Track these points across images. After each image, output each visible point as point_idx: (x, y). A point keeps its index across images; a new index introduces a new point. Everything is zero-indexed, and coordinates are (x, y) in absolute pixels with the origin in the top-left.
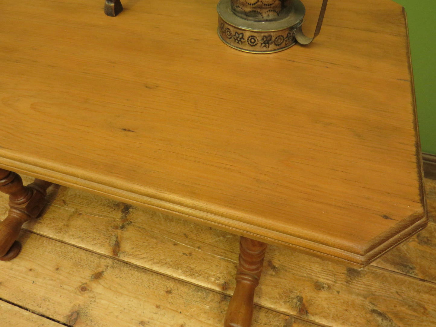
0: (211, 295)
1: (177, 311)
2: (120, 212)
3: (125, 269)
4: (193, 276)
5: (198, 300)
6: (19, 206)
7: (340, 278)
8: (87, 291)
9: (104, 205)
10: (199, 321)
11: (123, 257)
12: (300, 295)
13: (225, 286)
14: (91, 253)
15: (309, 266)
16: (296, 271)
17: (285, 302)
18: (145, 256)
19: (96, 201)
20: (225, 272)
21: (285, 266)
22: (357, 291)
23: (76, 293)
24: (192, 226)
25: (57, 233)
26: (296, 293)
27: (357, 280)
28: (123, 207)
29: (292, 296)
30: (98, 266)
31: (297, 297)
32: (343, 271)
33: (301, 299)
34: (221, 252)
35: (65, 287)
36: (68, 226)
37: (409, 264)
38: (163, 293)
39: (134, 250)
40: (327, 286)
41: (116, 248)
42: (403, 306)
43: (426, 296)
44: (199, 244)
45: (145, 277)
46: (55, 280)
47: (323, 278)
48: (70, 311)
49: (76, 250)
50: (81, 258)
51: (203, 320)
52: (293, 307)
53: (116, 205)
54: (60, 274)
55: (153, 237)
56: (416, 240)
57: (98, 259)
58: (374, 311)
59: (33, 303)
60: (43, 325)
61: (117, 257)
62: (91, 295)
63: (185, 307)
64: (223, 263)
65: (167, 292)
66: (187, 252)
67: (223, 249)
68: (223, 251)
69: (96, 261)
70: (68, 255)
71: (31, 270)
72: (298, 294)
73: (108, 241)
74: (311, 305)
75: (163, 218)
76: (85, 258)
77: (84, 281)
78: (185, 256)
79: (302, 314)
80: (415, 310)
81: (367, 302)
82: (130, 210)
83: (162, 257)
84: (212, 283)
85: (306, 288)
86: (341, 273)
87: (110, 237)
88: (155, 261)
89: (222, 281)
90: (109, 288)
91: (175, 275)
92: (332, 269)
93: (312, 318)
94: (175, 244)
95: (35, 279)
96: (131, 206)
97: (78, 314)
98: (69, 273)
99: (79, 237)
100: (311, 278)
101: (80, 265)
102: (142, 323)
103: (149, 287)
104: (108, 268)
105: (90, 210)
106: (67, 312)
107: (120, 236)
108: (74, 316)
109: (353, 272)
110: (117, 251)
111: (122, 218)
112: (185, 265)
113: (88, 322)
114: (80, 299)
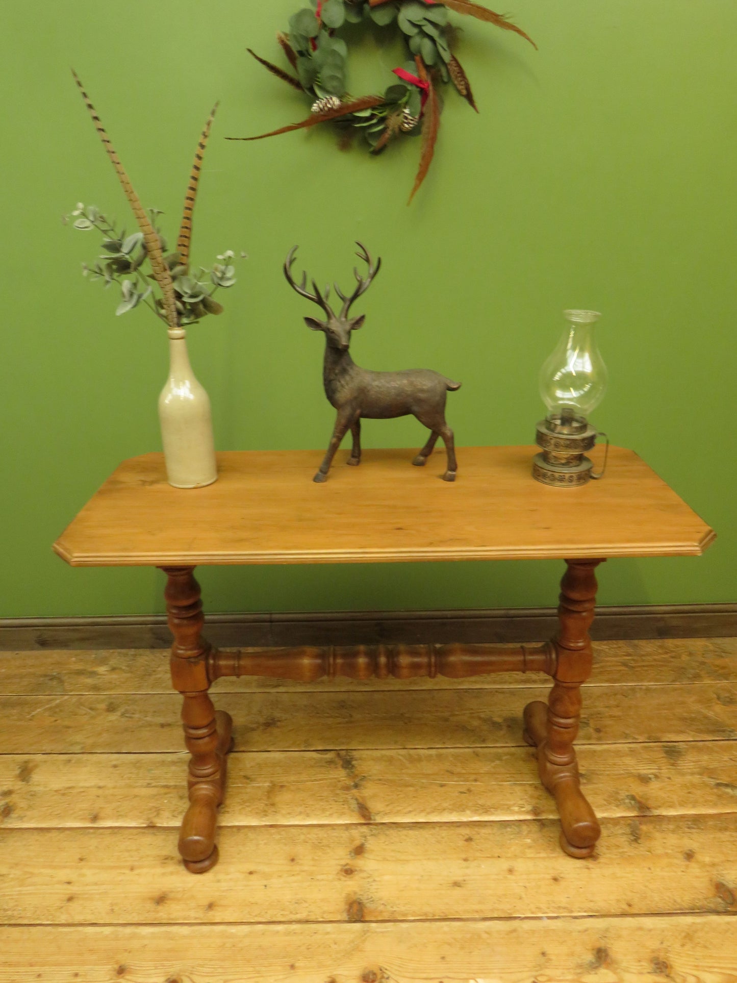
0: (524, 827)
1: (493, 857)
2: (341, 769)
3: (392, 832)
4: (489, 812)
5: (512, 837)
6: (208, 779)
7: (663, 763)
8: (356, 873)
9: (312, 767)
10: (528, 858)
11: (379, 820)
12: (630, 794)
13: (535, 811)
14: (330, 828)
15: (620, 762)
16: (608, 771)
17: (617, 806)
18: (410, 809)
19: (296, 764)
20: (526, 797)
21: (594, 770)
22: (689, 771)
23: (340, 879)
24: (451, 759)
25: (263, 817)
26: (623, 794)
27: (681, 759)
28: (341, 763)
29: (620, 797)
30: (352, 840)
31: (627, 796)
32: (663, 755)
33: (633, 798)
34: (508, 777)
35: (320, 877)
36: (273, 805)
37: (727, 728)
38: (461, 843)
39: (390, 807)
40: (653, 776)
41: (364, 811)
44: (473, 777)
45: (425, 833)
46: (298, 874)
47: (643, 769)
48: (346, 904)
49: (305, 830)
50: (318, 837)
51: (532, 855)
52: (629, 809)
53: (329, 762)
54: (302, 865)
55: (407, 786)
56: (719, 702)
57: (346, 832)
58: (718, 785)
59: (282, 913)
60: (315, 933)
61: (372, 822)
62: (364, 875)
63: (500, 849)
64: (517, 789)
65: (467, 840)
66: (463, 790)
67: (507, 773)
68: (508, 775)
69: (344, 836)
70: (298, 840)
71: (251, 873)
72: (627, 794)
73: (346, 806)
74: (647, 799)
75: (407, 760)
76: (325, 836)
77: (343, 862)
78: (465, 794)
79: (644, 812)
81: (706, 779)
82: (353, 763)
83: (435, 804)
84: (517, 813)
85: (631, 785)
86: (659, 758)
87: (345, 802)
88: (428, 810)
89: (529, 808)
90: (385, 859)
91: (464, 819)
92: (649, 757)
93: (656, 812)
94: (442, 786)
95: (265, 882)
96: (352, 759)
97: (360, 903)
98: (313, 859)
99: (301, 813)
100: (631, 773)
101: (323, 846)
102: (456, 884)
103: (438, 842)
104: (368, 837)
105: (293, 778)
106: (343, 906)
107: (360, 796)
108: (355, 907)
109: (672, 753)
110: (368, 814)
111: (348, 776)
112: (470, 804)
113: (381, 908)
114: (351, 885)
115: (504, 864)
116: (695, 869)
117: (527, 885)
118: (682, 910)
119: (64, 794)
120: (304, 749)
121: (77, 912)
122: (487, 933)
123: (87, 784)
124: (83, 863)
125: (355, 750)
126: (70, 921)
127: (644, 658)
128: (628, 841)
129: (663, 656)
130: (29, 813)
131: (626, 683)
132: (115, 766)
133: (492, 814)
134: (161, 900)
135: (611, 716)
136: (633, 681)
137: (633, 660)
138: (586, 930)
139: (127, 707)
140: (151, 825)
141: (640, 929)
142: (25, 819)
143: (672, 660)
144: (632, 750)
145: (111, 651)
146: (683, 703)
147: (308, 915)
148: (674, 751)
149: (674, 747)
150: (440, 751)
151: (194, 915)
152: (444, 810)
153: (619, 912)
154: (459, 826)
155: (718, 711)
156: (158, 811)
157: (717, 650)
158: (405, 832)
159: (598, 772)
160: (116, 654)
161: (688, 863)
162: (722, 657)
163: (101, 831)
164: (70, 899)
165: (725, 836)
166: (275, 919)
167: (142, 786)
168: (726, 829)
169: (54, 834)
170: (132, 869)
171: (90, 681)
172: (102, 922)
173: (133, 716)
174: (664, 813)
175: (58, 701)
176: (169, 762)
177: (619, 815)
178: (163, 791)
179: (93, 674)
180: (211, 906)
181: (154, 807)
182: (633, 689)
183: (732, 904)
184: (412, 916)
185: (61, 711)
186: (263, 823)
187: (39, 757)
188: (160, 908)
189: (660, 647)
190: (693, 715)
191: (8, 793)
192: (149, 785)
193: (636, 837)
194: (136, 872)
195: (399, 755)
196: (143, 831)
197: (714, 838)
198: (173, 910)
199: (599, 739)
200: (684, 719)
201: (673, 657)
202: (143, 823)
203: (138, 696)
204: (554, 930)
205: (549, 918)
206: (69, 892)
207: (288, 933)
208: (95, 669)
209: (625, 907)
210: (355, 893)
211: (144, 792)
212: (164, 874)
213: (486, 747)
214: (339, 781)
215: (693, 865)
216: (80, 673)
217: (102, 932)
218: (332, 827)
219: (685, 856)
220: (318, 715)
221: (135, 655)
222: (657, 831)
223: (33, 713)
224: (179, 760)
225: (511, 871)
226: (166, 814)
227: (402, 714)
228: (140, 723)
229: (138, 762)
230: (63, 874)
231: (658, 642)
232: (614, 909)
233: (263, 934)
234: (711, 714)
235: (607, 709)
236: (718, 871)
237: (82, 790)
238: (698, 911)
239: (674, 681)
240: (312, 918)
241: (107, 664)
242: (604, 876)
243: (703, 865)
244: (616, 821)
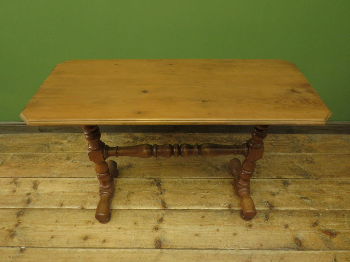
0: (225, 213)
1: (212, 224)
2: (156, 186)
3: (174, 213)
4: (212, 206)
5: (220, 216)
6: (107, 190)
7: (281, 188)
8: (159, 229)
9: (145, 185)
10: (225, 225)
11: (169, 208)
12: (267, 200)
13: (230, 206)
14: (150, 211)
15: (265, 187)
16: (260, 190)
17: (261, 205)
18: (181, 204)
19: (139, 184)
20: (227, 200)
21: (254, 190)
22: (291, 191)
23: (153, 232)
24: (199, 183)
25: (125, 206)
26: (264, 200)
27: (289, 187)
28: (156, 183)
29: (263, 202)
30: (158, 216)
31: (266, 201)
32: (282, 185)
33: (268, 202)
34: (220, 192)
35: (145, 231)
36: (129, 201)
37: (308, 174)
38: (200, 218)
39: (174, 203)
40: (277, 193)
41: (164, 204)
42: (313, 192)
43: (321, 185)
44: (207, 191)
45: (187, 214)
46: (137, 229)
47: (273, 190)
48: (155, 242)
49: (141, 211)
50: (146, 214)
51: (227, 224)
52: (266, 207)
53: (152, 183)
54: (139, 225)
55: (181, 194)
56: (307, 162)
57: (157, 213)
58: (302, 198)
59: (131, 244)
60: (143, 253)
61: (166, 209)
62: (163, 230)
63: (215, 221)
64: (224, 196)
65: (202, 217)
66: (202, 196)
67: (220, 190)
68: (221, 191)
69: (156, 214)
70: (138, 215)
71: (120, 228)
72: (266, 200)
73: (157, 202)
74: (273, 203)
75: (182, 183)
76: (148, 214)
77: (155, 225)
78: (203, 198)
79: (271, 208)
80: (319, 193)
81: (297, 195)
82: (161, 184)
83: (191, 202)
84: (222, 207)
85: (268, 196)
86: (280, 186)
87: (157, 200)
88: (188, 204)
89: (227, 205)
90: (170, 224)
91: (202, 209)
92: (276, 185)
93: (276, 208)
94: (194, 194)
95: (125, 232)
96: (160, 182)
97: (160, 241)
98: (143, 223)
99: (139, 204)
100: (268, 192)
101: (147, 218)
102: (197, 235)
103: (191, 218)
104: (165, 215)
105: (137, 190)
106: (153, 242)
107: (163, 198)
108: (158, 243)
109: (286, 184)
110: (165, 206)
111: (159, 189)
112: (205, 203)
113: (168, 243)
114: (157, 234)
115: (216, 228)
116: (288, 232)
117: (224, 236)
118: (281, 248)
119: (50, 195)
120: (142, 177)
121: (55, 243)
122: (207, 255)
123: (58, 191)
124: (57, 223)
125: (162, 178)
126: (53, 246)
127: (279, 142)
128: (264, 220)
129: (287, 141)
130: (37, 203)
131: (271, 152)
132: (69, 183)
133: (213, 207)
134: (86, 238)
135: (263, 167)
136: (274, 152)
137: (275, 143)
138: (244, 255)
139: (74, 158)
140: (83, 208)
141: (264, 255)
142: (35, 205)
143: (290, 143)
144: (270, 182)
145: (68, 134)
146: (292, 162)
147: (140, 246)
148: (286, 183)
149: (287, 181)
150: (195, 179)
151: (98, 244)
152: (195, 204)
153: (257, 248)
154: (200, 211)
155: (305, 167)
156: (85, 202)
157: (310, 139)
158: (179, 213)
159: (256, 191)
160: (70, 135)
161: (285, 229)
162: (311, 143)
163: (64, 210)
164: (52, 237)
165: (301, 219)
166: (128, 247)
167: (79, 192)
168: (302, 216)
169: (46, 211)
170: (75, 226)
171: (60, 147)
172: (64, 246)
173: (77, 162)
174: (279, 209)
175: (47, 155)
176: (90, 182)
177: (262, 209)
178: (87, 194)
179: (61, 144)
180: (104, 241)
181: (84, 201)
182: (273, 156)
183: (300, 246)
184: (179, 247)
185: (49, 159)
186: (125, 208)
187: (40, 179)
188: (85, 241)
189: (287, 137)
190: (296, 168)
191: (29, 194)
192: (82, 192)
193: (267, 218)
194: (77, 227)
195: (179, 181)
196: (80, 210)
197: (297, 220)
198: (90, 242)
199: (258, 176)
200: (292, 169)
201: (291, 142)
202: (80, 207)
203: (79, 154)
204: (232, 254)
205: (230, 249)
206: (52, 235)
207: (132, 253)
208: (62, 142)
209: (260, 246)
210: (158, 237)
211: (80, 194)
212: (87, 228)
213: (213, 178)
214: (155, 191)
215: (288, 230)
216: (56, 143)
217: (64, 251)
218: (151, 210)
219: (285, 226)
220: (149, 163)
221: (78, 136)
222: (276, 216)
223: (38, 160)
224: (94, 181)
225: (218, 230)
226: (88, 204)
227: (181, 163)
228: (79, 165)
229: (78, 182)
230: (50, 227)
231: (286, 135)
232: (255, 247)
233: (123, 253)
234: (303, 167)
235: (262, 164)
236: (297, 233)
237: (56, 193)
238: (287, 248)
239: (290, 152)
240: (142, 246)
241: (67, 139)
242: (253, 234)
243: (291, 230)
244: (261, 211)
